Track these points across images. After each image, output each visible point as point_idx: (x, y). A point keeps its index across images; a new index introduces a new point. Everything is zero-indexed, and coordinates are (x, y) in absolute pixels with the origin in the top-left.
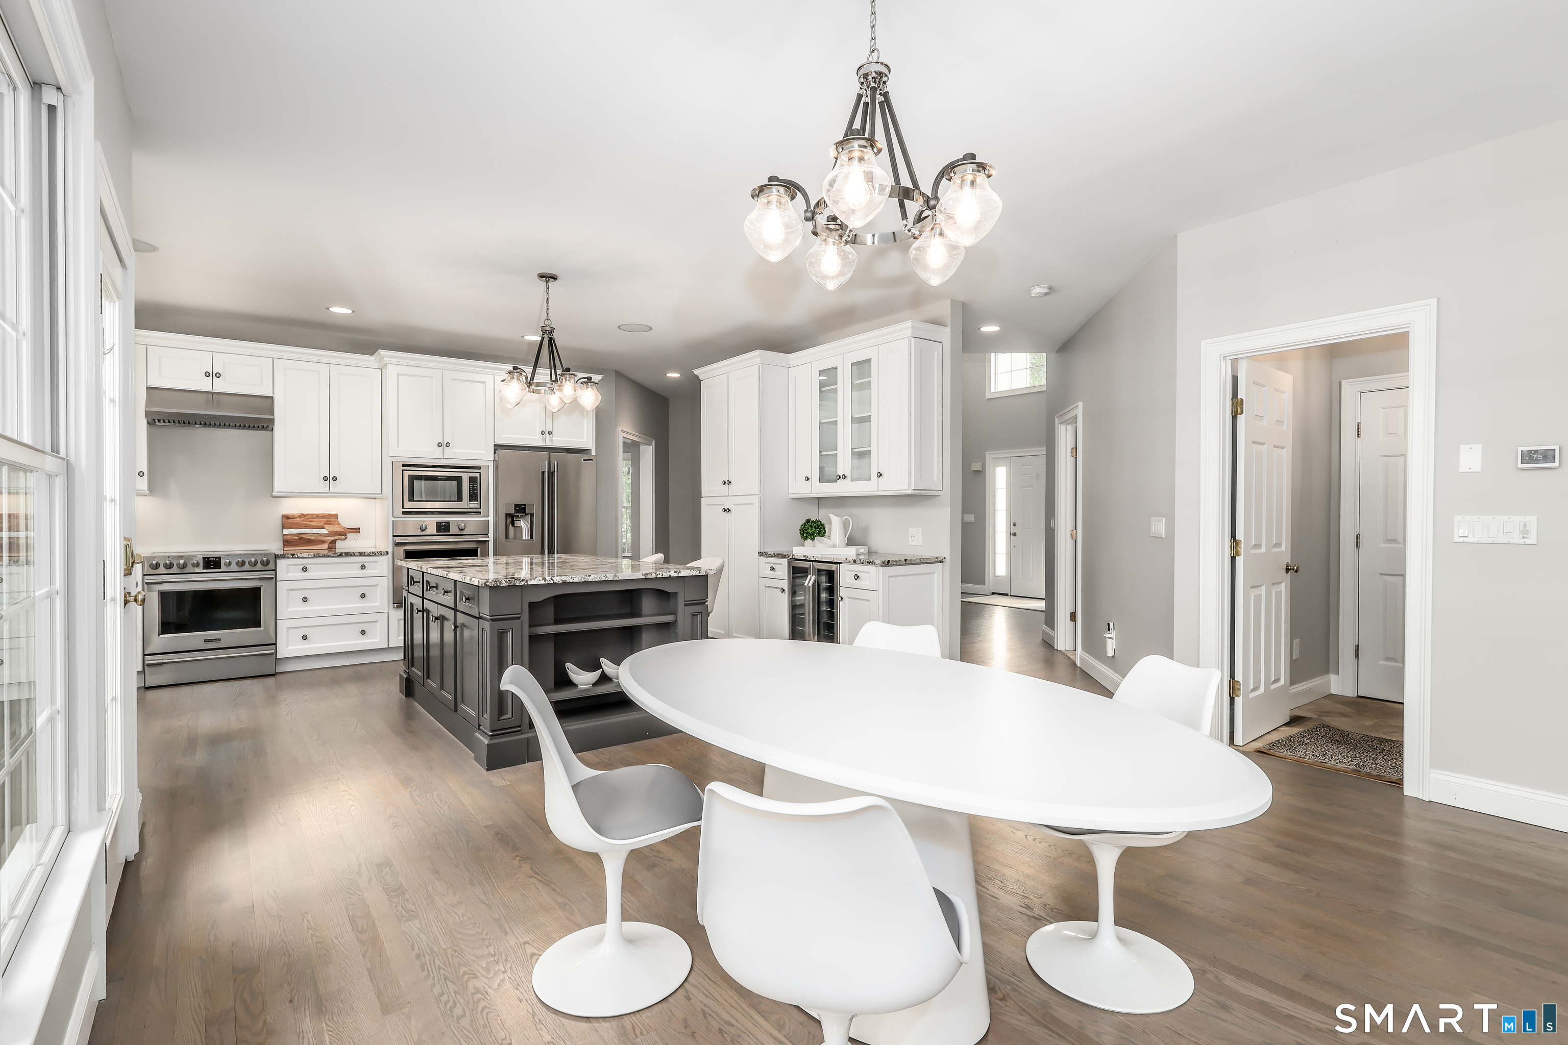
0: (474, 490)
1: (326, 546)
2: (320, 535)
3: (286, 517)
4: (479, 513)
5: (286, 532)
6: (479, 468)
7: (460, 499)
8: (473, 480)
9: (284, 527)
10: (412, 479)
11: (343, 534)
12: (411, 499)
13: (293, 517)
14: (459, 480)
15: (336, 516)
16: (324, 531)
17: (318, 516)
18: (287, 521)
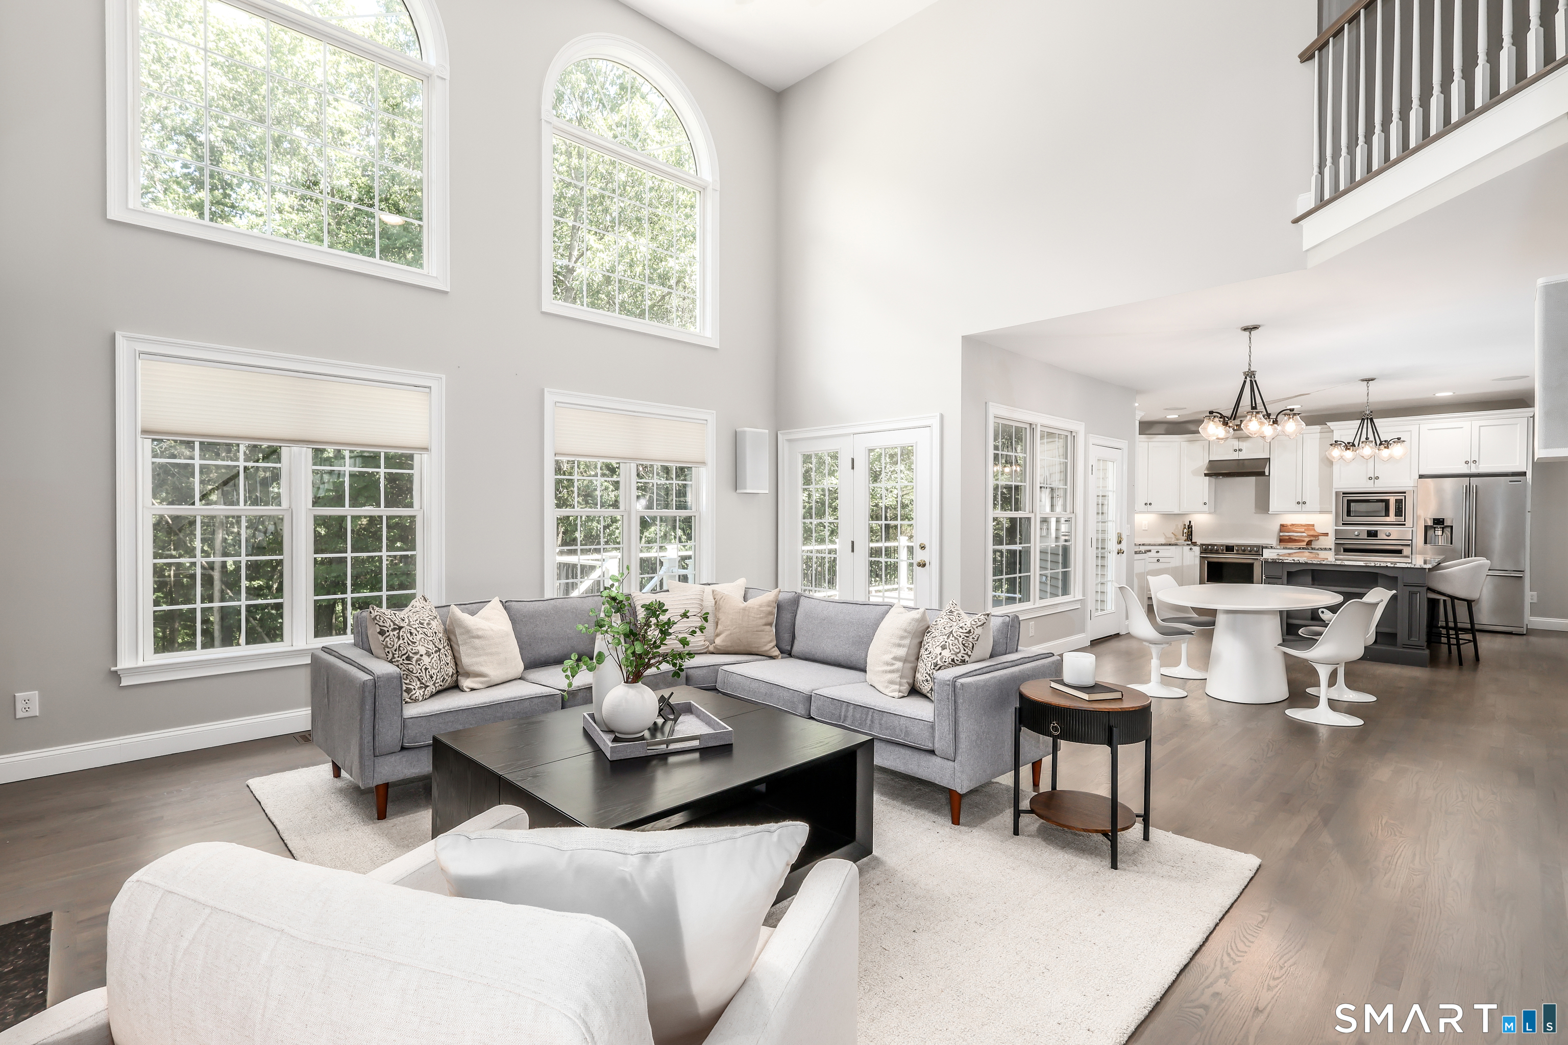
0: (1399, 507)
1: (1305, 543)
2: (1301, 536)
3: (1282, 526)
4: (1404, 525)
5: (1281, 534)
6: (1405, 493)
7: (1387, 515)
8: (1399, 503)
9: (1281, 531)
10: (1349, 502)
11: (1317, 537)
12: (1349, 514)
13: (1287, 526)
14: (1387, 502)
15: (1313, 525)
16: (1304, 534)
17: (1302, 525)
18: (1283, 527)
